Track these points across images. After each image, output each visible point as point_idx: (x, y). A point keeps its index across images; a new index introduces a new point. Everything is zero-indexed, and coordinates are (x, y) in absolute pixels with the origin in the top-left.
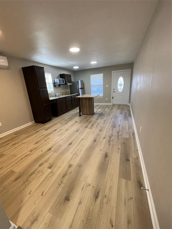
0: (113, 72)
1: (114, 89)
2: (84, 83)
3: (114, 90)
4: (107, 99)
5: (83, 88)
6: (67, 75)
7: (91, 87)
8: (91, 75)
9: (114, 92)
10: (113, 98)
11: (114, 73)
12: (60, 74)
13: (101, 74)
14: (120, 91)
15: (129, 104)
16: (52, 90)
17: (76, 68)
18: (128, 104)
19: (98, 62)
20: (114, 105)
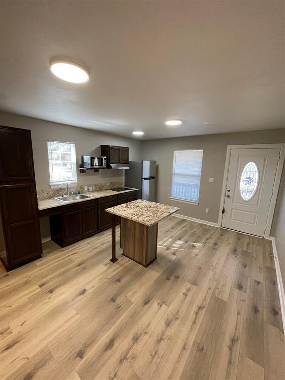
0: (229, 147)
1: (229, 191)
2: (157, 167)
3: (228, 194)
4: (207, 210)
5: (154, 178)
6: (118, 149)
7: (173, 176)
8: (175, 152)
9: (228, 196)
10: (223, 211)
11: (233, 152)
12: (101, 146)
13: (198, 149)
14: (247, 197)
15: (272, 239)
16: (73, 178)
17: (138, 133)
18: (268, 238)
19: (183, 121)
20: (224, 231)
